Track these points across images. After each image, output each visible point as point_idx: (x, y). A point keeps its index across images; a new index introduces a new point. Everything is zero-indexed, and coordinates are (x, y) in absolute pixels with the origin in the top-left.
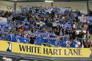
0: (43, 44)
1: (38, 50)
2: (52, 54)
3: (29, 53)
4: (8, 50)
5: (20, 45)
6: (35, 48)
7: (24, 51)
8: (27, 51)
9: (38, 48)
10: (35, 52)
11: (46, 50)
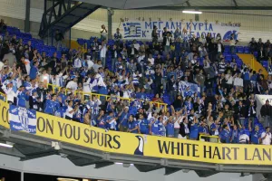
0: (202, 137)
1: (194, 150)
2: (220, 158)
3: (175, 156)
4: (137, 152)
5: (159, 141)
6: (188, 145)
7: (167, 152)
8: (173, 153)
9: (194, 145)
10: (188, 155)
11: (207, 149)
